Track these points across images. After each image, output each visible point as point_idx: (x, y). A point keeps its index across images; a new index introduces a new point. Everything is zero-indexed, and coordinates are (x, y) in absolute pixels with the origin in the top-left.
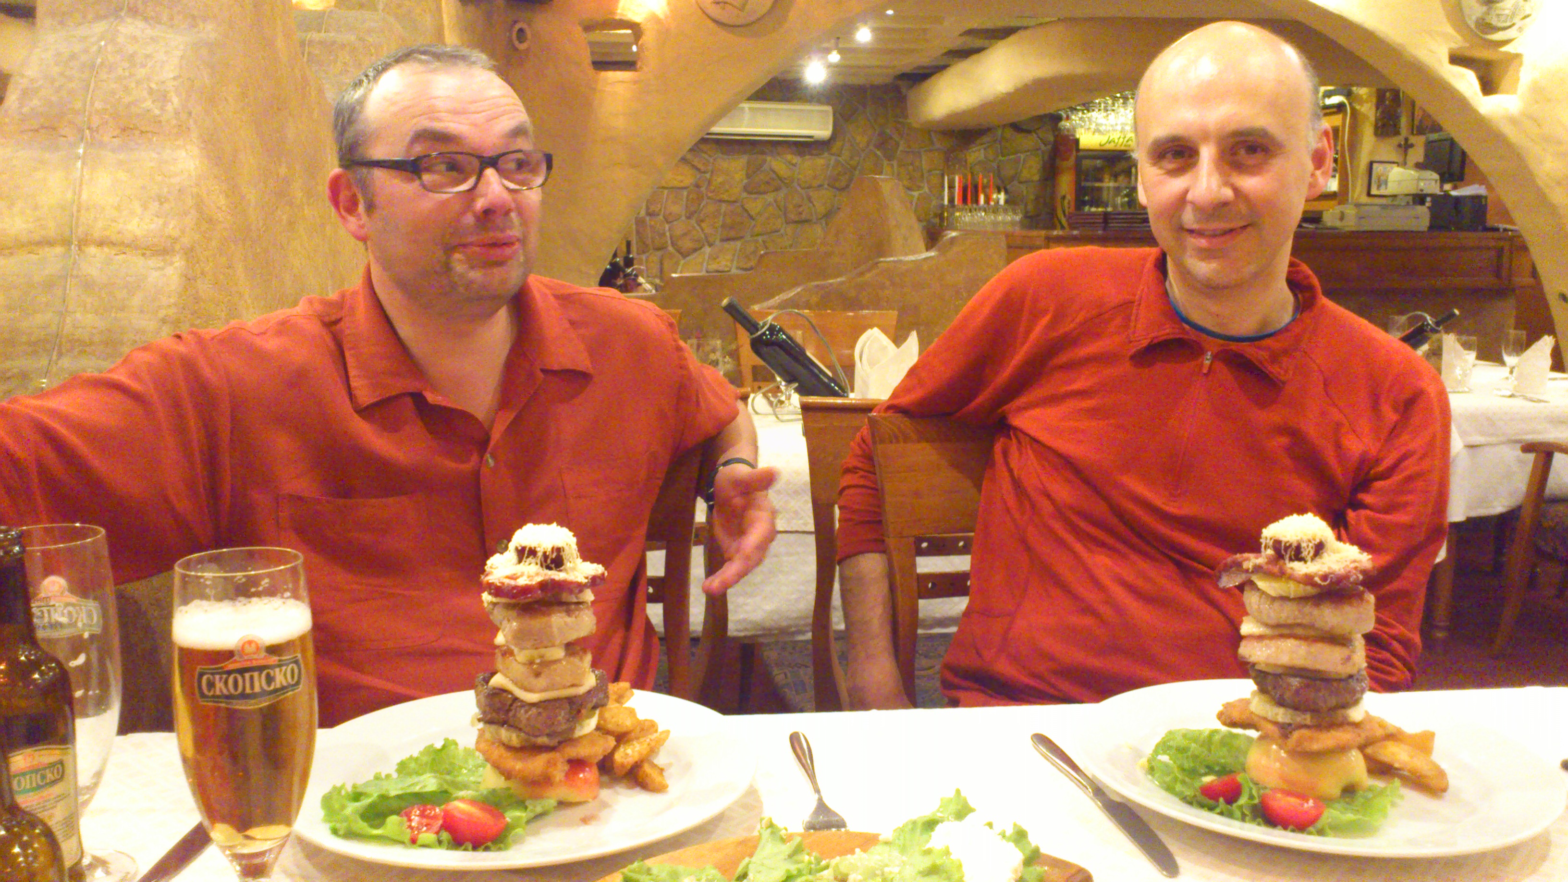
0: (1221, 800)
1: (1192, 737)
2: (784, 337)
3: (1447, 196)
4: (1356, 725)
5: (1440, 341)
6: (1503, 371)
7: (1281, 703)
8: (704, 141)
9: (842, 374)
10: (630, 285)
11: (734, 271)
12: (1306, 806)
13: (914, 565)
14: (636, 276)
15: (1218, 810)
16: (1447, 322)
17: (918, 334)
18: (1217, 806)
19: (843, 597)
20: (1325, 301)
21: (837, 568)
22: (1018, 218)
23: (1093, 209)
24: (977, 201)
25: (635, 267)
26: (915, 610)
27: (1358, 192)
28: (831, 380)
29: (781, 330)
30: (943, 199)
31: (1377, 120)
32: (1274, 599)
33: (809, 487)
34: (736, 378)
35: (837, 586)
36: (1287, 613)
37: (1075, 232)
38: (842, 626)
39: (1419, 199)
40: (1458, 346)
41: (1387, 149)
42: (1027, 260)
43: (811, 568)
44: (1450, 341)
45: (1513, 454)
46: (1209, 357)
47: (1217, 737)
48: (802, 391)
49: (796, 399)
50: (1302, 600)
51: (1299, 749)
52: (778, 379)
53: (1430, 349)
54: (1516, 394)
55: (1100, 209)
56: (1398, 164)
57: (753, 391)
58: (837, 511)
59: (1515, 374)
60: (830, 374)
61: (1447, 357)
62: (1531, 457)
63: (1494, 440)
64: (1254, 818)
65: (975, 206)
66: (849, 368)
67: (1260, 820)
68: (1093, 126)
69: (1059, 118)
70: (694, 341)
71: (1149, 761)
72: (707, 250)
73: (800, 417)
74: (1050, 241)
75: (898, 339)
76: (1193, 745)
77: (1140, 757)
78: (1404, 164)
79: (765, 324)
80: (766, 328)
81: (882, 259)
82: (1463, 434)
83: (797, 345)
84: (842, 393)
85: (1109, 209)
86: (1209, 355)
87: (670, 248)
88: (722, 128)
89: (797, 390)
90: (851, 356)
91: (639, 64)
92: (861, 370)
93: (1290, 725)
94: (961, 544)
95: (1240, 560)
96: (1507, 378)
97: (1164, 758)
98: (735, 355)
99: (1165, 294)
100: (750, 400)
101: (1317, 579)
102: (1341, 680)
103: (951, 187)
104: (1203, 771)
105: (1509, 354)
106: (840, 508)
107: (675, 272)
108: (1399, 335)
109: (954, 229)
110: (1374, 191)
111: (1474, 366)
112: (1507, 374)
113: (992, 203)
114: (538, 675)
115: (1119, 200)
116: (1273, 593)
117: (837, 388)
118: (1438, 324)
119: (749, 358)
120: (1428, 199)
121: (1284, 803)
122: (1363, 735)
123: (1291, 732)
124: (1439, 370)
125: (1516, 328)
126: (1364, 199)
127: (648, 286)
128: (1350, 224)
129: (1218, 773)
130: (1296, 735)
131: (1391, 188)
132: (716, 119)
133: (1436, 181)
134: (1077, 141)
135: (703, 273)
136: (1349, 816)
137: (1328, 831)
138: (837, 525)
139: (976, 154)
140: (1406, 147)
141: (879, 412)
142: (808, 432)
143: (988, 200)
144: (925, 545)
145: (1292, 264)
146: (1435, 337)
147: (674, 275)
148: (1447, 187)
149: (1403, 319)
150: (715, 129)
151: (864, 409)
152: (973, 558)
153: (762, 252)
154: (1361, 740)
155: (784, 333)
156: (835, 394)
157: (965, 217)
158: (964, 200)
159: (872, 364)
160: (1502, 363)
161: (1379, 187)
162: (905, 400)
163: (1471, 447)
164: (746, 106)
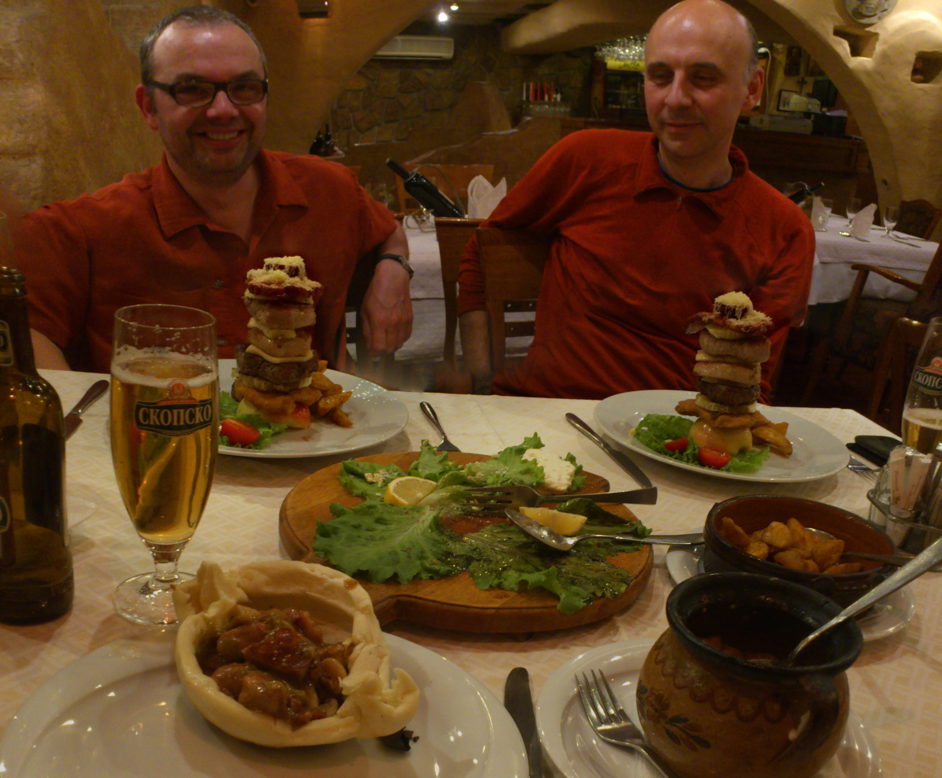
0: (677, 451)
1: (661, 418)
2: (425, 181)
3: (824, 115)
4: (751, 414)
5: (812, 201)
6: (845, 222)
7: (713, 400)
8: (373, 60)
9: (460, 202)
10: (328, 152)
11: (394, 141)
12: (722, 455)
13: (503, 318)
14: (333, 146)
15: (675, 456)
16: (817, 190)
17: (507, 180)
18: (674, 454)
19: (461, 335)
20: (750, 172)
21: (458, 319)
22: (568, 110)
23: (614, 107)
24: (543, 99)
25: (332, 140)
26: (504, 343)
27: (771, 108)
28: (454, 207)
29: (423, 177)
30: (522, 97)
31: (786, 65)
32: (717, 340)
33: (441, 271)
34: (395, 207)
35: (458, 330)
36: (723, 348)
37: (603, 120)
38: (461, 353)
39: (807, 115)
40: (822, 204)
41: (791, 84)
42: (574, 136)
43: (442, 319)
44: (817, 201)
45: (846, 270)
46: (680, 200)
47: (673, 420)
48: (437, 214)
49: (432, 218)
50: (733, 341)
51: (721, 426)
52: (422, 207)
53: (805, 205)
54: (853, 235)
55: (618, 107)
56: (796, 92)
57: (407, 214)
58: (458, 285)
59: (852, 223)
60: (453, 203)
61: (814, 210)
62: (856, 272)
63: (837, 260)
64: (693, 462)
65: (542, 101)
66: (465, 199)
67: (696, 462)
68: (616, 56)
69: (595, 50)
70: (369, 185)
71: (637, 429)
72: (376, 129)
73: (435, 229)
74: (587, 125)
75: (494, 182)
76: (662, 423)
77: (631, 427)
78: (799, 93)
79: (412, 174)
80: (413, 176)
81: (485, 133)
82: (819, 256)
83: (432, 185)
84: (461, 216)
85: (624, 107)
86: (680, 199)
87: (353, 129)
88: (384, 52)
89: (433, 214)
90: (466, 193)
91: (329, 14)
92: (472, 200)
93: (717, 412)
94: (531, 305)
95: (700, 316)
96: (847, 226)
97: (645, 428)
98: (395, 193)
99: (657, 160)
100: (404, 220)
101: (743, 329)
102: (747, 388)
103: (528, 89)
104: (666, 437)
105: (850, 212)
106: (460, 283)
107: (357, 143)
108: (789, 194)
109: (529, 115)
110: (781, 108)
111: (830, 216)
112: (848, 223)
113: (553, 100)
114: (279, 347)
115: (630, 102)
116: (717, 336)
117: (457, 212)
118: (812, 190)
119: (404, 195)
120: (813, 116)
121: (709, 454)
122: (755, 420)
123: (717, 417)
124: (810, 217)
125: (856, 197)
126: (775, 112)
127: (340, 152)
128: (766, 126)
129: (673, 439)
130: (720, 418)
131: (792, 107)
132: (379, 47)
133: (818, 105)
134: (605, 64)
135: (374, 143)
136: (743, 463)
137: (731, 469)
138: (458, 293)
139: (543, 70)
140: (802, 83)
141: (483, 226)
142: (440, 239)
143: (550, 98)
144: (509, 305)
145: (732, 149)
146: (809, 197)
147: (356, 145)
148: (824, 109)
149: (791, 185)
150: (380, 53)
151: (473, 225)
152: (537, 314)
153: (411, 129)
154: (753, 423)
155: (425, 179)
156: (457, 216)
157: (536, 108)
158: (536, 98)
159: (478, 197)
160: (846, 217)
161: (784, 106)
162: (498, 218)
163: (823, 263)
164: (399, 38)
